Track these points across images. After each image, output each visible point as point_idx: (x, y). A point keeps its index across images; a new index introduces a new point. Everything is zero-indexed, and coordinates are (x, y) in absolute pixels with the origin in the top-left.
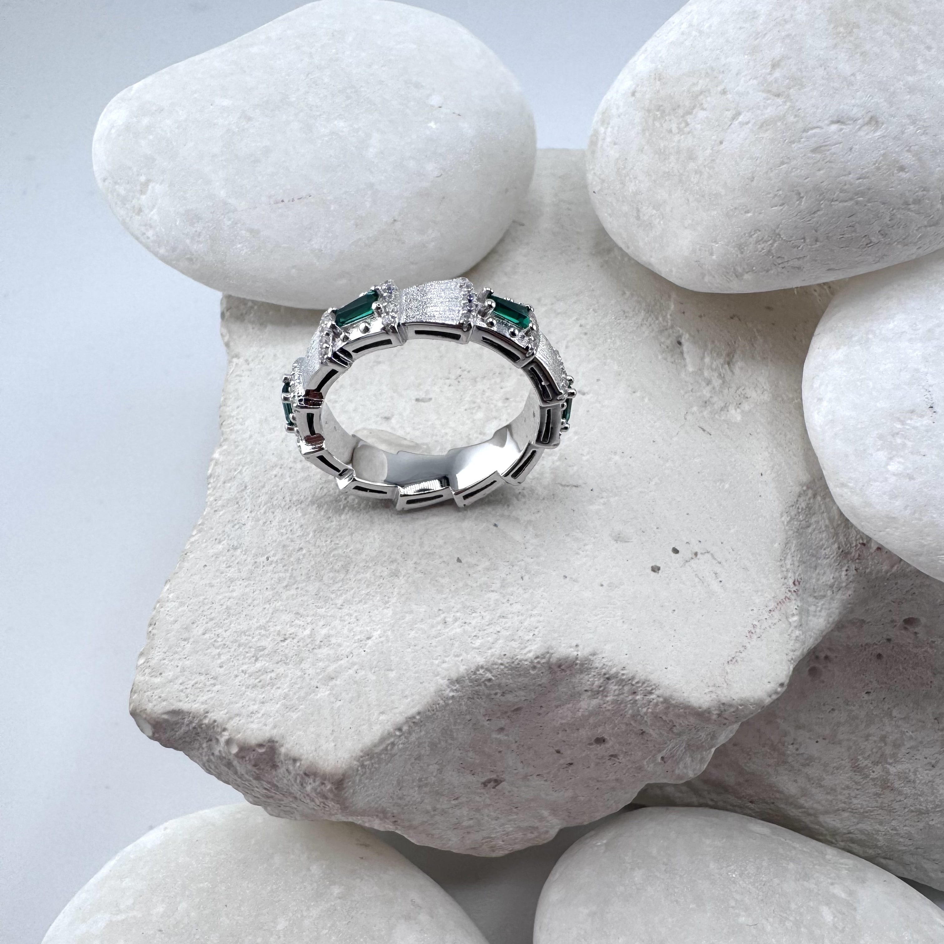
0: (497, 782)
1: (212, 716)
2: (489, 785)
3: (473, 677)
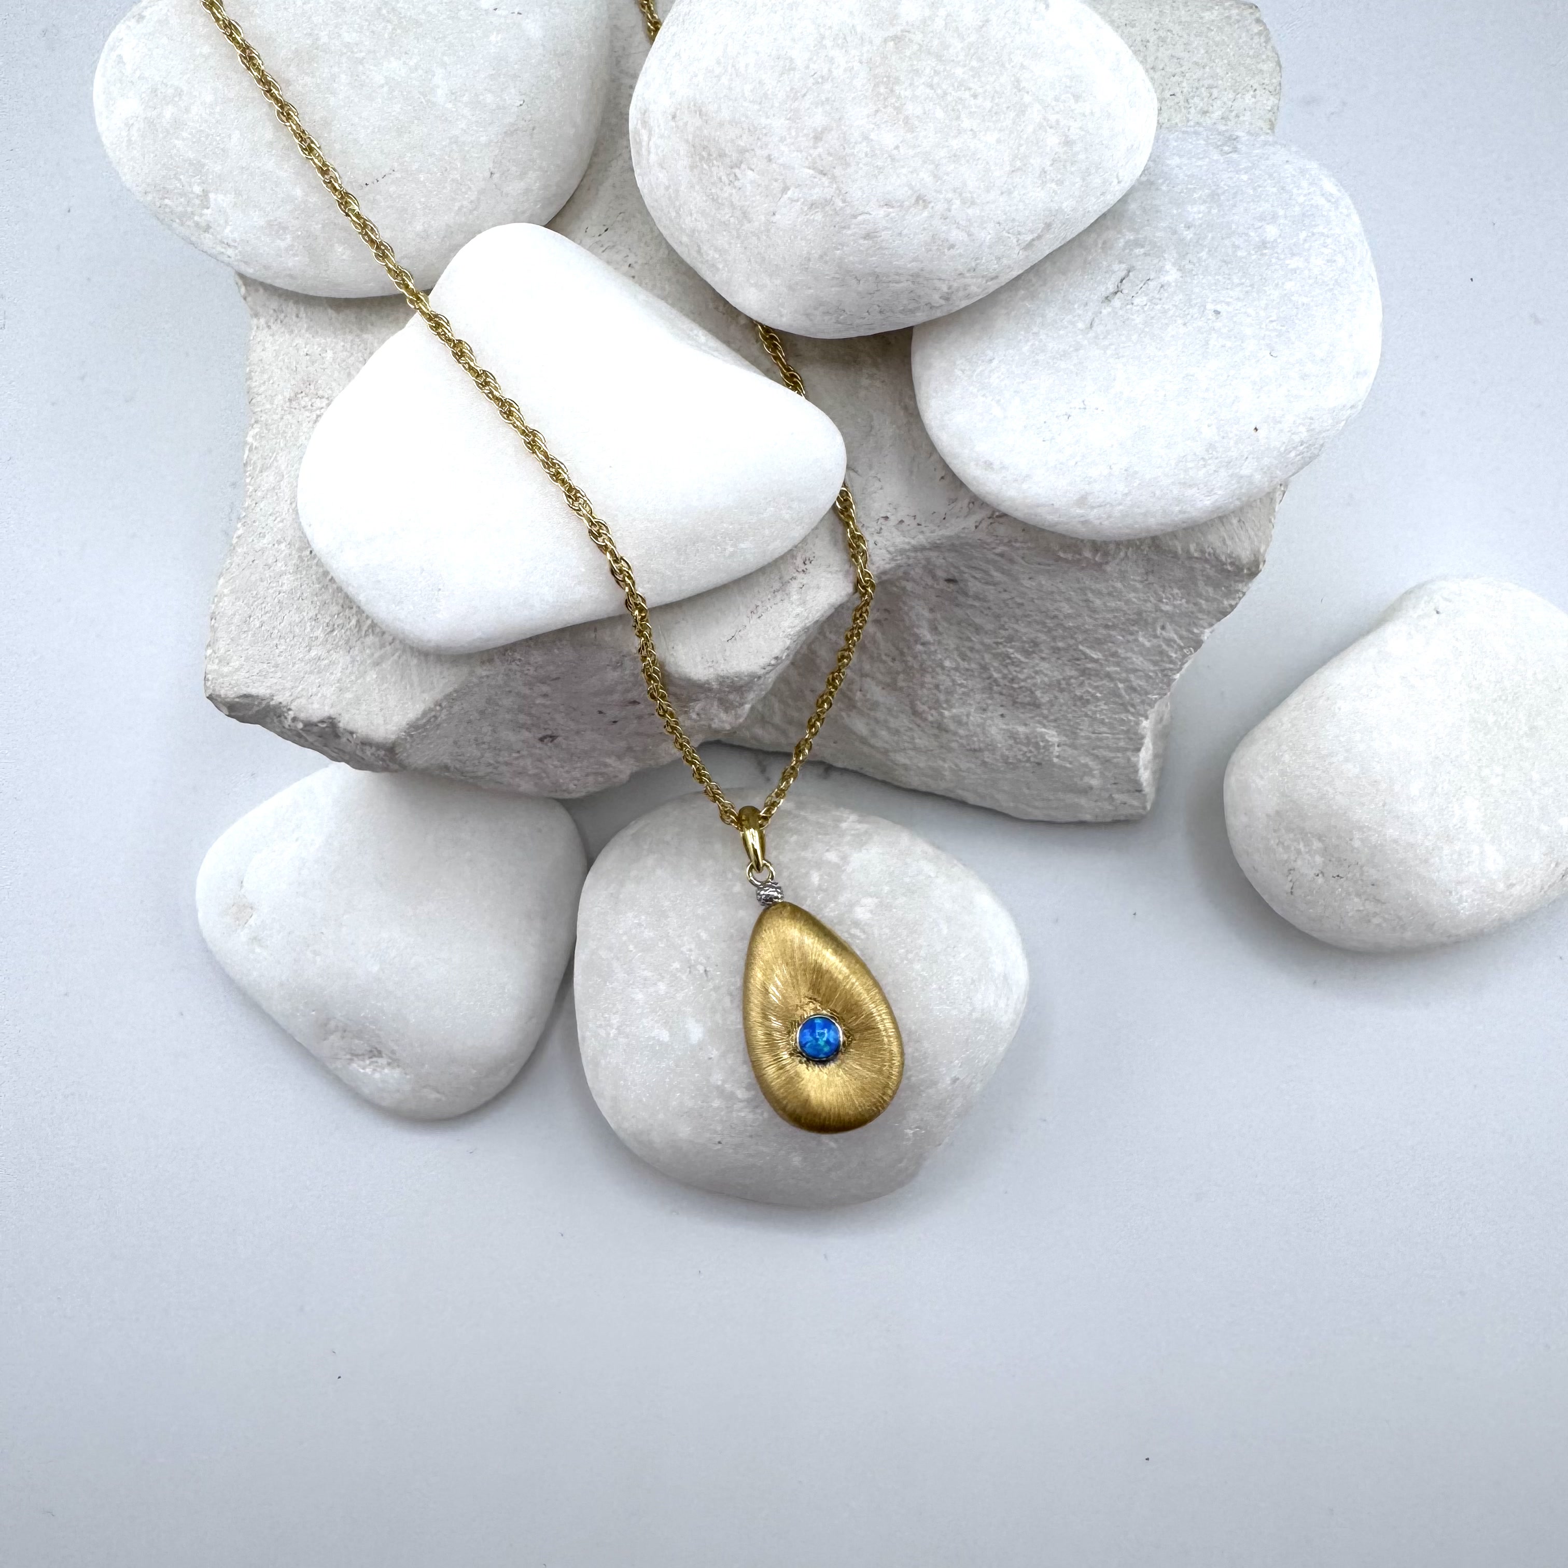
0: (553, 738)
1: (278, 699)
2: (546, 741)
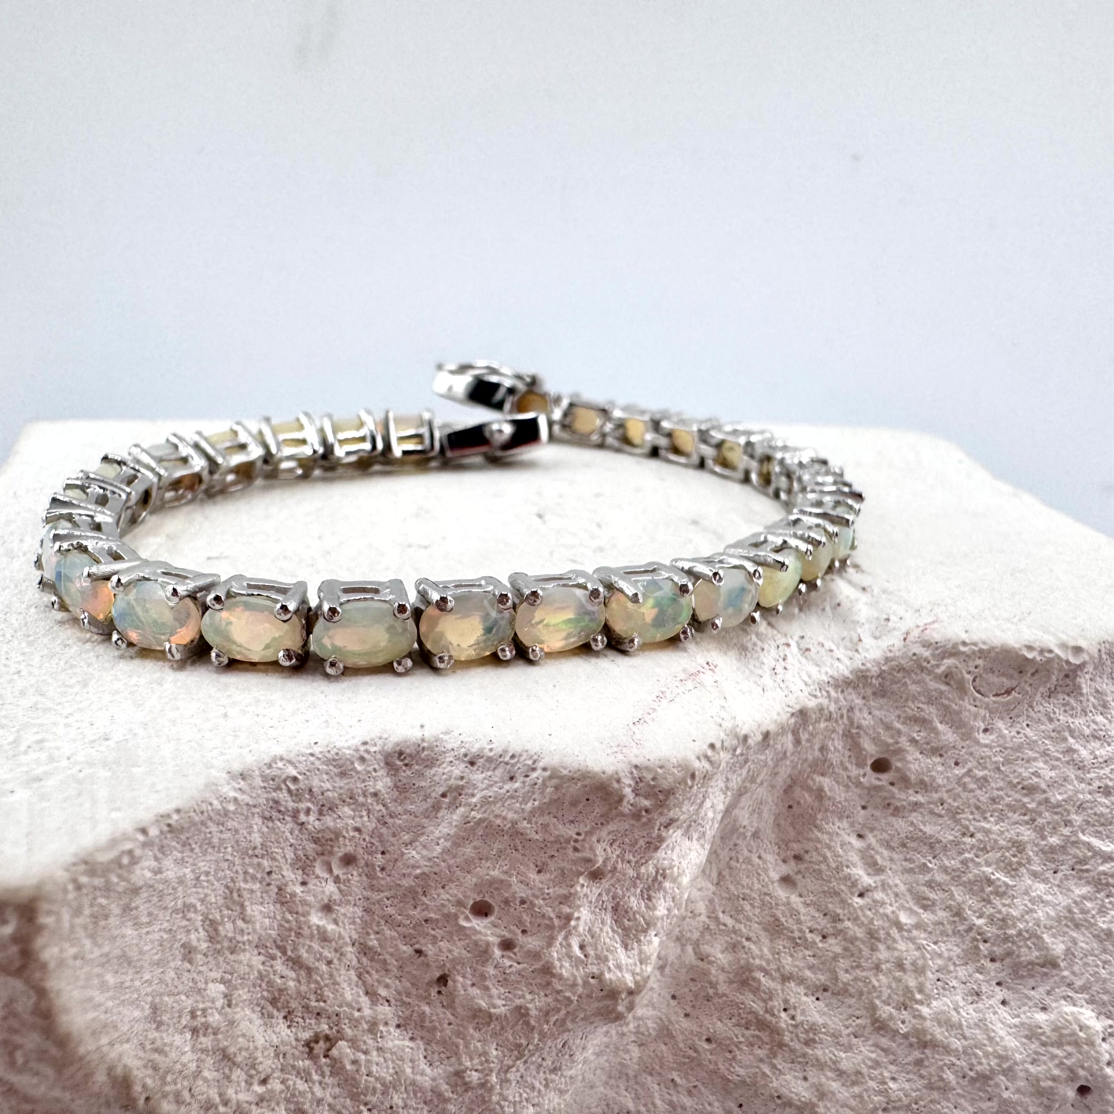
3: (268, 771)
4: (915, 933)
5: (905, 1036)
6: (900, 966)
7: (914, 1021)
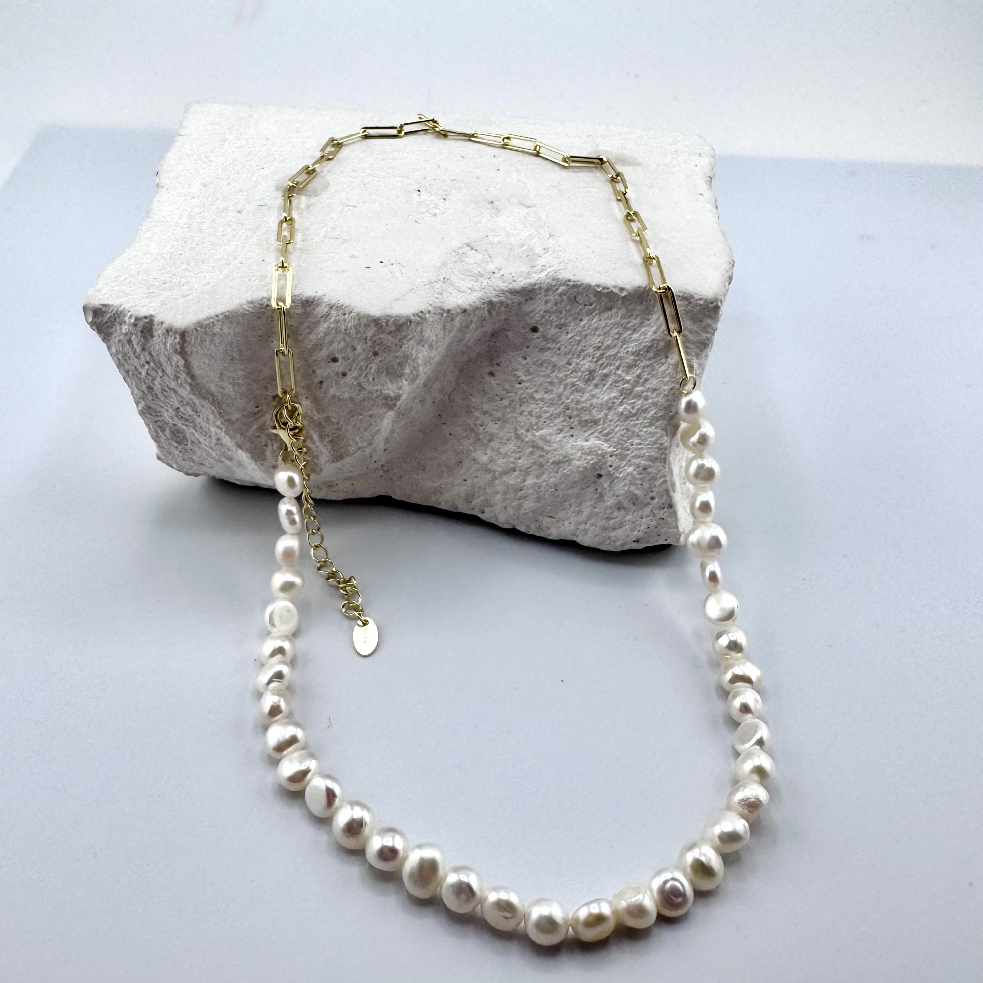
4: (539, 402)
5: (527, 442)
6: (530, 414)
7: (532, 437)
